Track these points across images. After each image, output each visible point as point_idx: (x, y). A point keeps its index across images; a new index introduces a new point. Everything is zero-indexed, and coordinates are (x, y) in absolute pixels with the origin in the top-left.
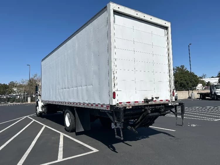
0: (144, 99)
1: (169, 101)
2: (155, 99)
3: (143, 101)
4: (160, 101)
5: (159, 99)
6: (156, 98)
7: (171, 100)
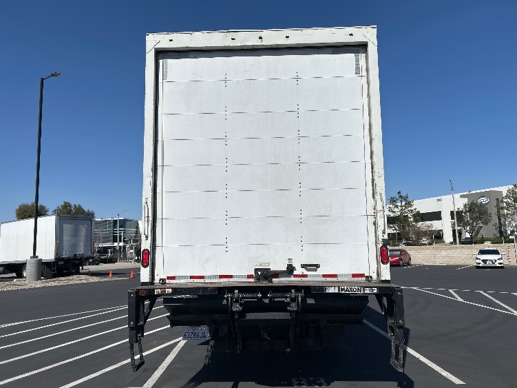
0: (256, 270)
1: (369, 278)
2: (298, 271)
3: (253, 273)
4: (324, 276)
5: (320, 271)
6: (303, 266)
7: (378, 274)
